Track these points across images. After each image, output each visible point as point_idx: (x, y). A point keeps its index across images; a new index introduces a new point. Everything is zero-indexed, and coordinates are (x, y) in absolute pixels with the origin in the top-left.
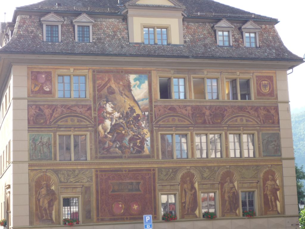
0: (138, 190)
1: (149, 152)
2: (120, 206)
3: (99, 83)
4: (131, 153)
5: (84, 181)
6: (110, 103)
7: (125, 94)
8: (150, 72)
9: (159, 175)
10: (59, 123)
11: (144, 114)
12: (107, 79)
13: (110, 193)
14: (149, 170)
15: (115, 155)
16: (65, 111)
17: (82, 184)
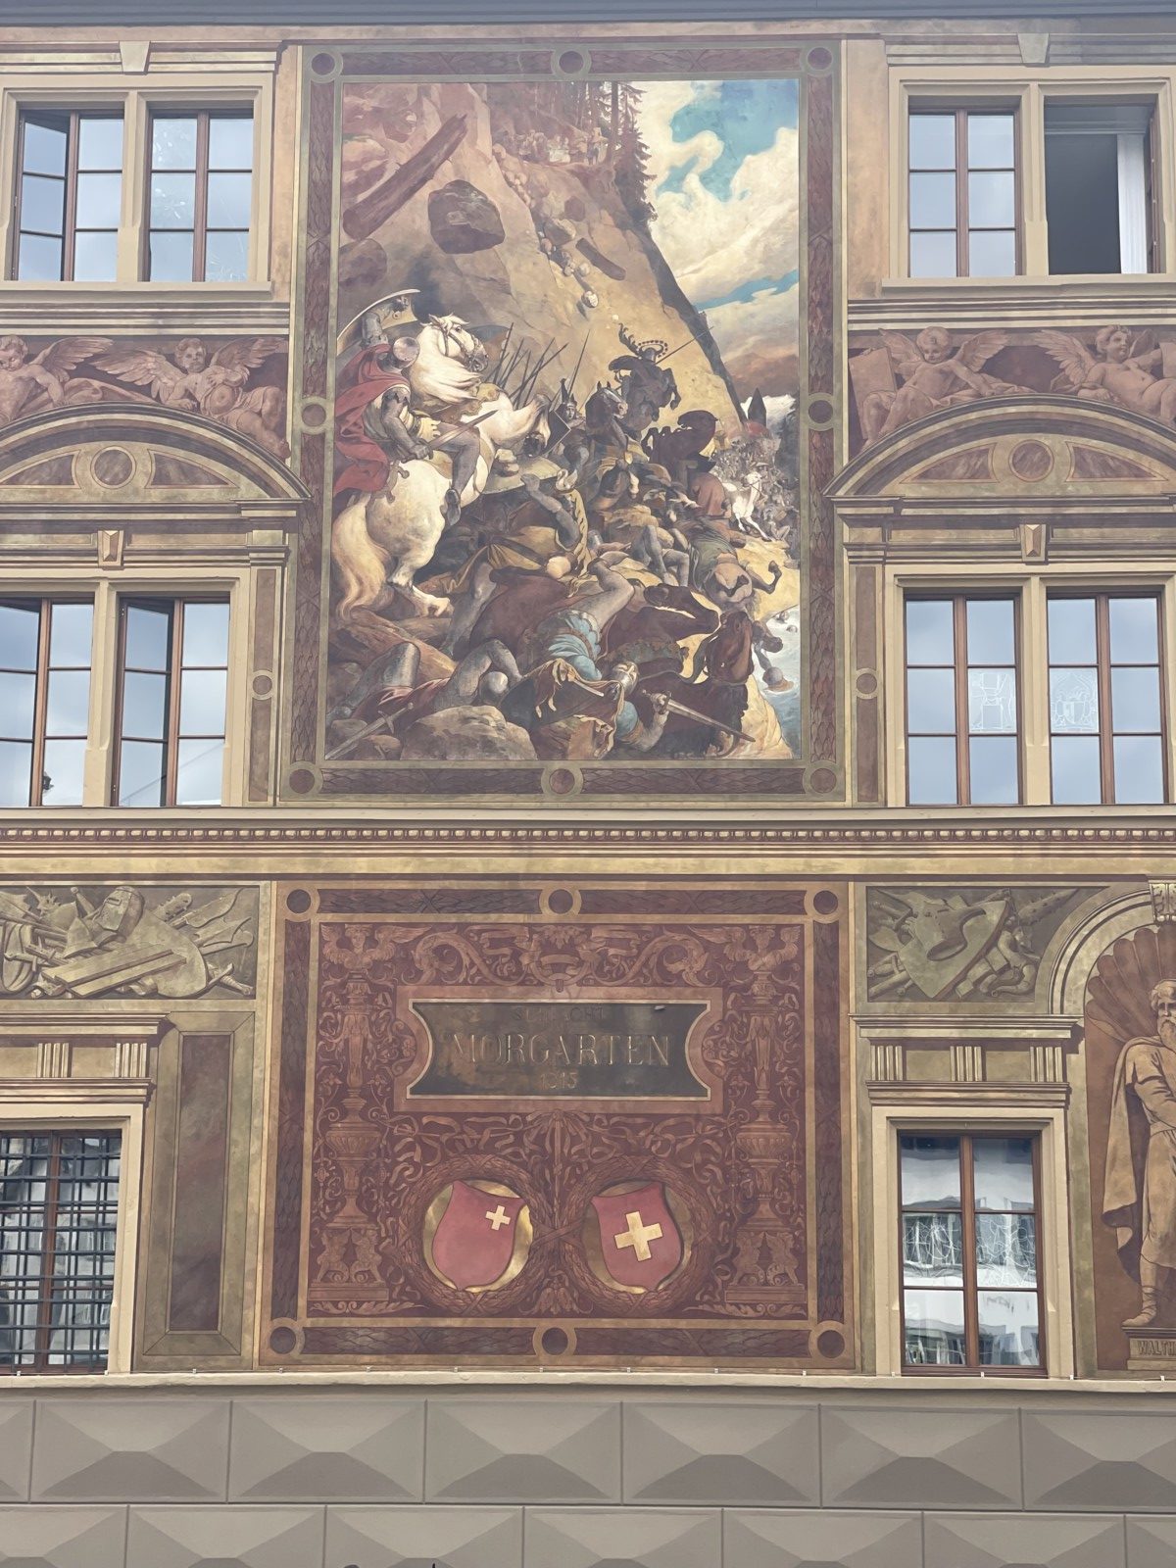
0: (677, 1077)
1: (791, 739)
2: (498, 1217)
3: (367, 157)
5: (181, 985)
6: (448, 320)
7: (583, 246)
8: (823, 55)
9: (874, 953)
11: (758, 408)
12: (433, 127)
13: (406, 1097)
14: (780, 897)
15: (475, 761)
16: (55, 392)
17: (154, 1007)
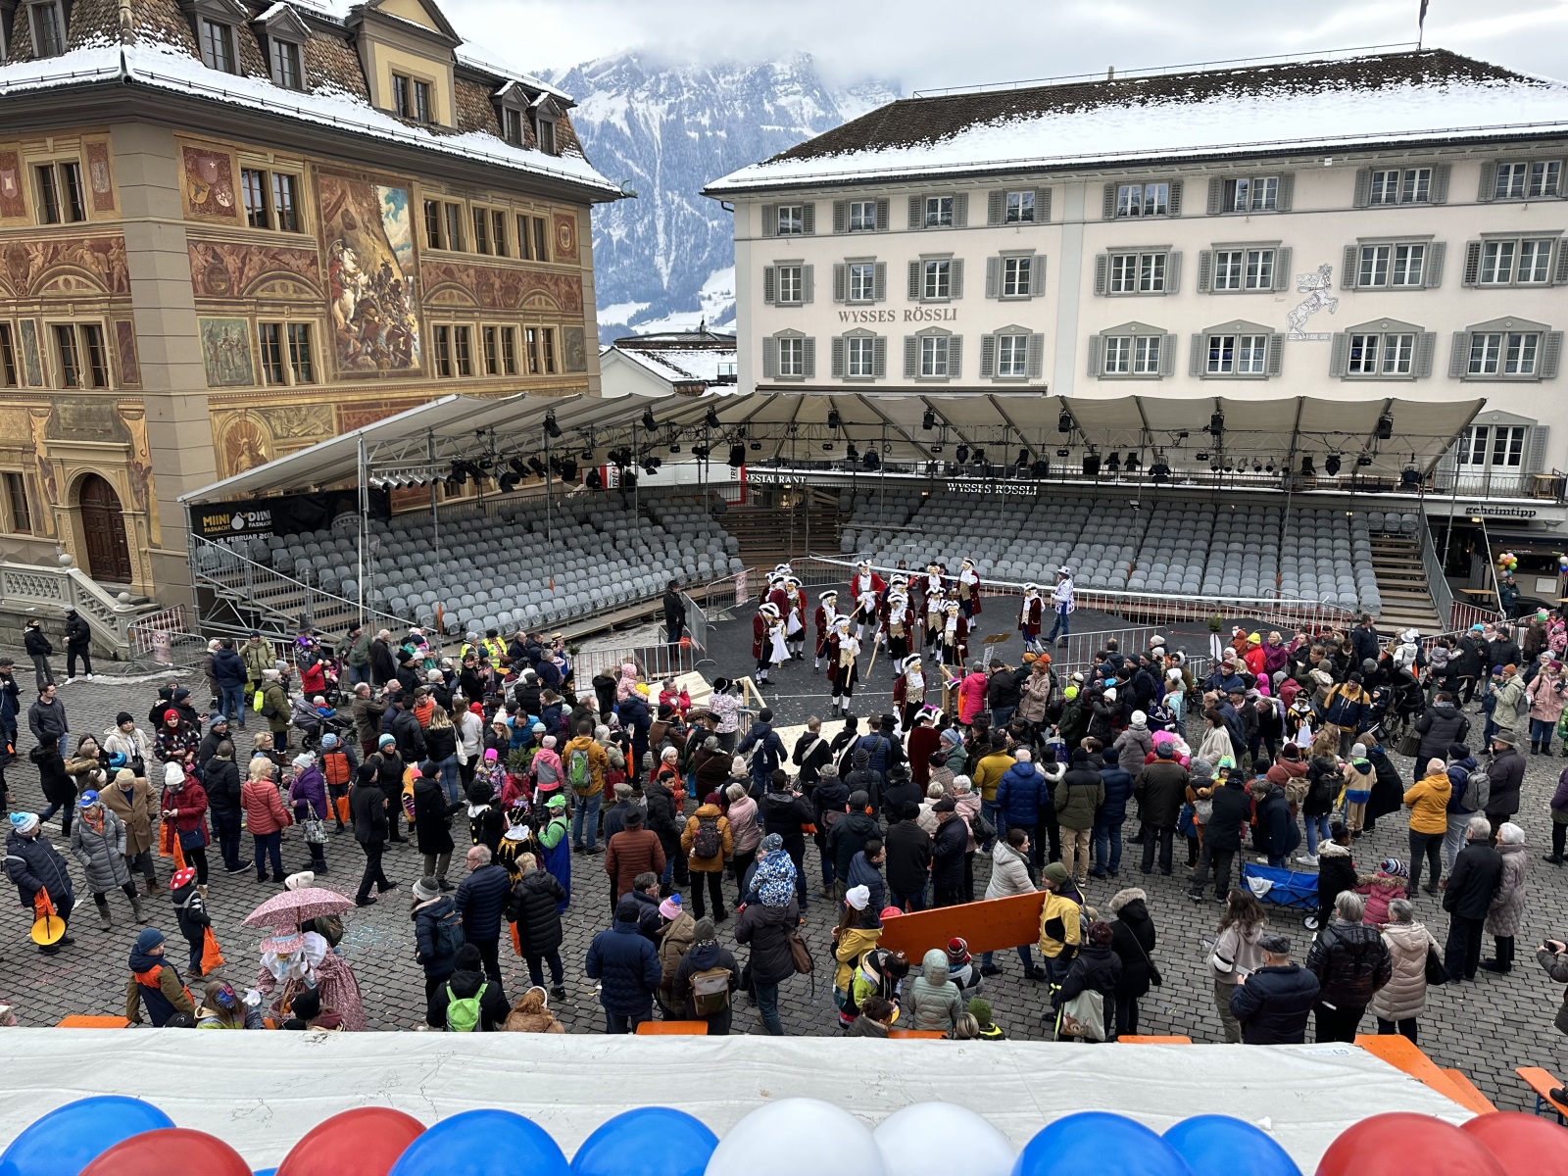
1: (419, 363)
3: (327, 199)
4: (393, 366)
5: (319, 431)
6: (349, 250)
7: (373, 232)
8: (410, 186)
10: (259, 293)
11: (407, 279)
12: (340, 192)
15: (367, 370)
16: (268, 263)
17: (314, 438)
